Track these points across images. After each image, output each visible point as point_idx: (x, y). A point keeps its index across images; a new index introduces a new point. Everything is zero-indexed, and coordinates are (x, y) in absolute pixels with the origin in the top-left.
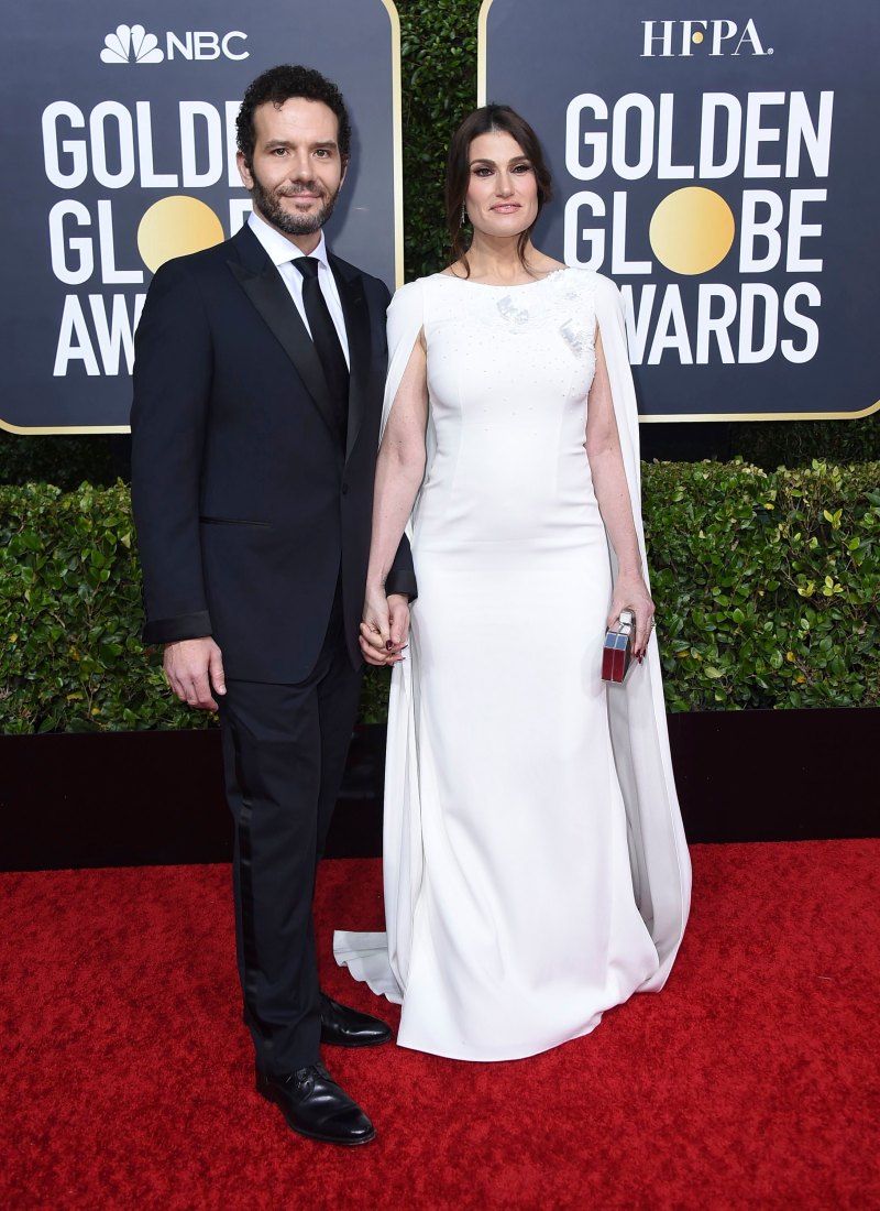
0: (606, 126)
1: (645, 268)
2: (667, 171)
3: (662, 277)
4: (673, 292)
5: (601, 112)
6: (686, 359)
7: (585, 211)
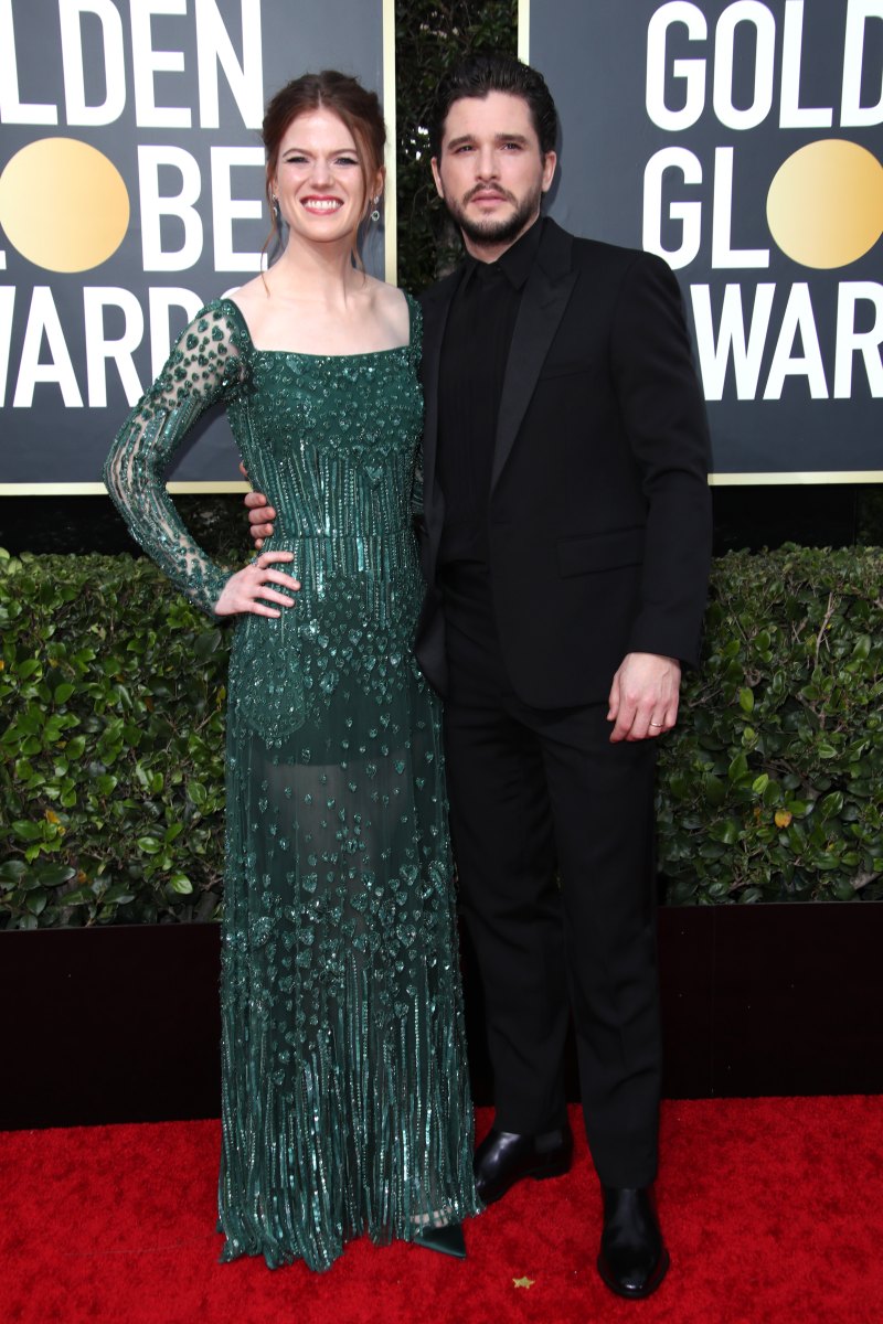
0: (705, 50)
1: (759, 259)
2: (794, 116)
3: (784, 272)
4: (800, 294)
5: (698, 31)
6: (818, 390)
7: (672, 176)
